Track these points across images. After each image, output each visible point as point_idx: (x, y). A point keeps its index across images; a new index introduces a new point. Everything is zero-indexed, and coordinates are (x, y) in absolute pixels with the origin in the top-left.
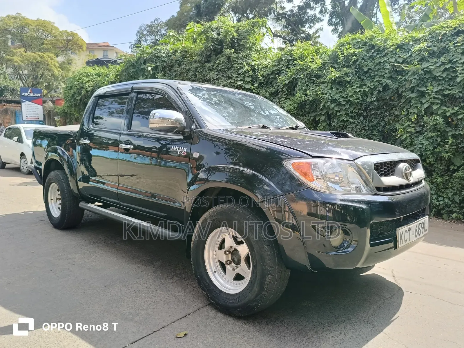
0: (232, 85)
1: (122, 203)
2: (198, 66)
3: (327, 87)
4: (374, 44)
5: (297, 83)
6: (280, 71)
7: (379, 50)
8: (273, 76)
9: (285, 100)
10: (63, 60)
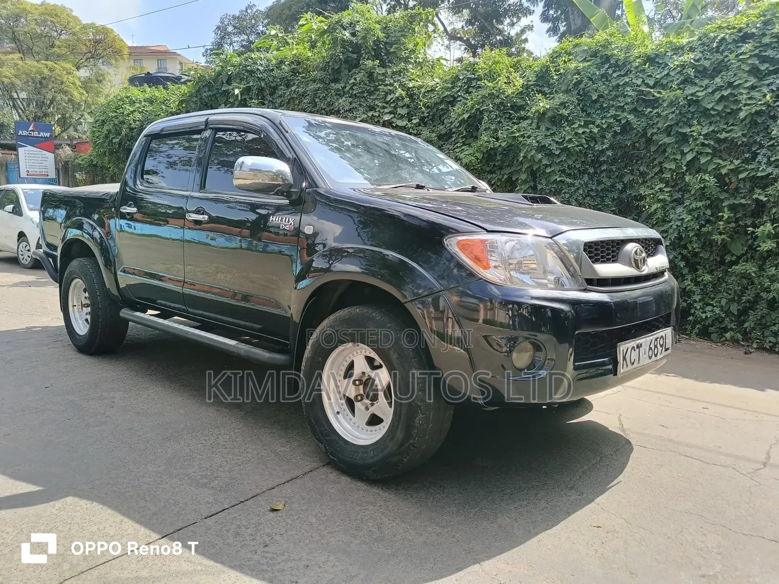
0: (376, 121)
1: (191, 310)
2: (319, 88)
3: (530, 125)
4: (609, 53)
5: (483, 118)
6: (455, 98)
7: (616, 65)
8: (443, 106)
9: (462, 146)
10: (88, 74)
